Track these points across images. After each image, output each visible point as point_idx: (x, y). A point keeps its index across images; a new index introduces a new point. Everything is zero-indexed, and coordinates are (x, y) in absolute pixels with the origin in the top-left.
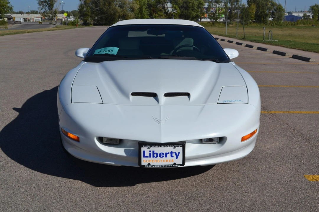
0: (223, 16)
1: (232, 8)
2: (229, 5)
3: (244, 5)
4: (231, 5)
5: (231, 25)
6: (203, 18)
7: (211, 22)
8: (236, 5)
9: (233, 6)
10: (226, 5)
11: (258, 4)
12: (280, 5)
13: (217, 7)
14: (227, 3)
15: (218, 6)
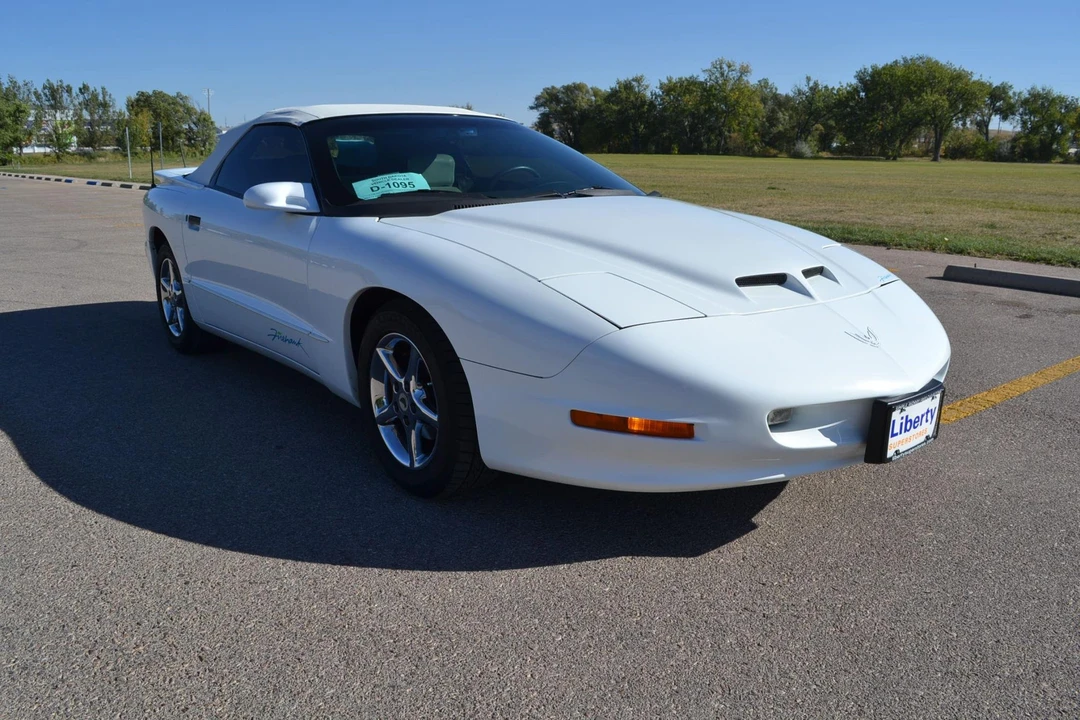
0: (75, 139)
1: (93, 120)
2: (86, 115)
3: (120, 114)
4: (91, 114)
5: (102, 159)
6: (27, 146)
7: (54, 155)
8: (103, 113)
9: (96, 117)
10: (77, 114)
11: (154, 111)
12: (202, 113)
13: (58, 119)
14: (81, 110)
15: (58, 115)
